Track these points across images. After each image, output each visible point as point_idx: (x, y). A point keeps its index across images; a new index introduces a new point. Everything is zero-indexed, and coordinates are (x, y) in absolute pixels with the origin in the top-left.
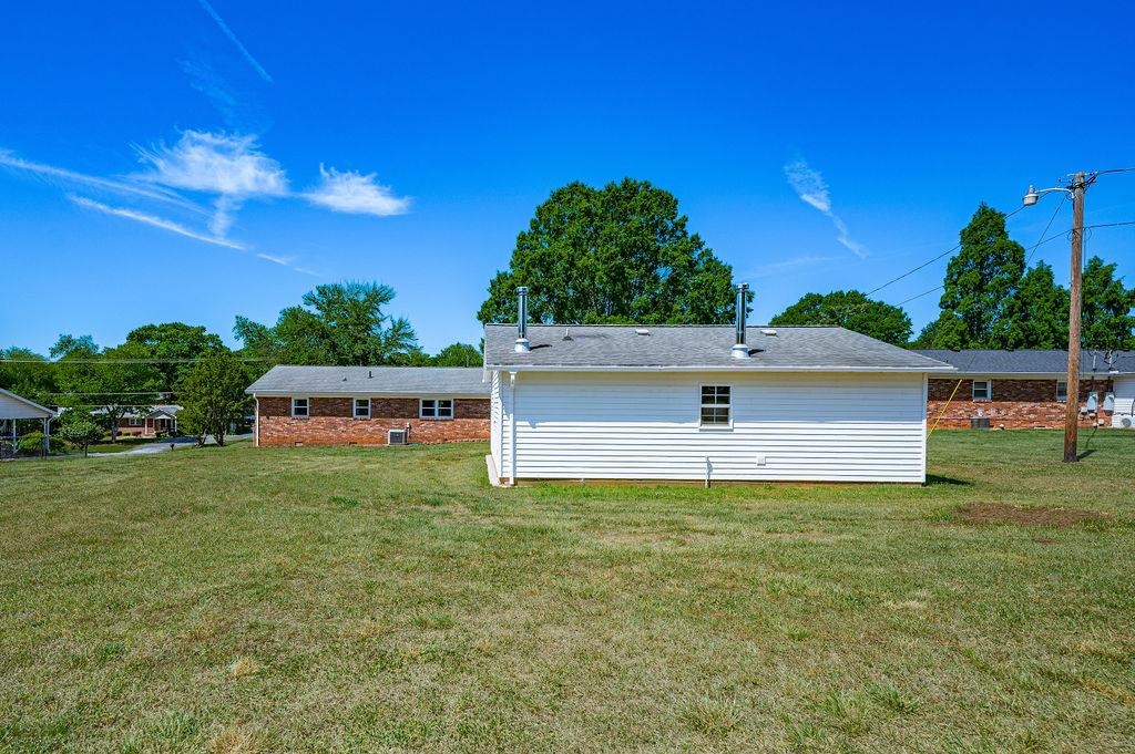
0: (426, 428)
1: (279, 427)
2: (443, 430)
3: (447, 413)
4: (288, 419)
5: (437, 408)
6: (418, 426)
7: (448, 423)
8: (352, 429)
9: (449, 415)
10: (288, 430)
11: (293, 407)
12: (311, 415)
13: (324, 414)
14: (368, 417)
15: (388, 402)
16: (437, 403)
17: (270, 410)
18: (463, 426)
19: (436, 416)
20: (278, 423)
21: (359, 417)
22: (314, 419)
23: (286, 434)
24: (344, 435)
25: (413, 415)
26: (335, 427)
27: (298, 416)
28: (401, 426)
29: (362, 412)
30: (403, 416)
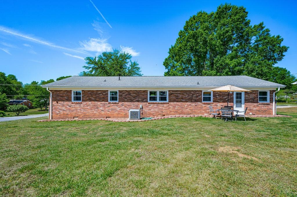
0: (151, 108)
1: (64, 108)
2: (162, 109)
3: (165, 99)
4: (69, 103)
5: (158, 96)
6: (147, 107)
7: (165, 105)
8: (107, 109)
9: (166, 100)
10: (69, 109)
11: (73, 96)
12: (83, 101)
13: (90, 100)
14: (117, 102)
15: (129, 92)
16: (158, 93)
17: (58, 98)
18: (174, 107)
19: (158, 101)
20: (63, 105)
21: (112, 102)
22: (85, 103)
23: (68, 112)
24: (103, 112)
25: (144, 100)
26: (97, 108)
27: (76, 102)
28: (137, 107)
29: (114, 99)
30: (138, 101)
